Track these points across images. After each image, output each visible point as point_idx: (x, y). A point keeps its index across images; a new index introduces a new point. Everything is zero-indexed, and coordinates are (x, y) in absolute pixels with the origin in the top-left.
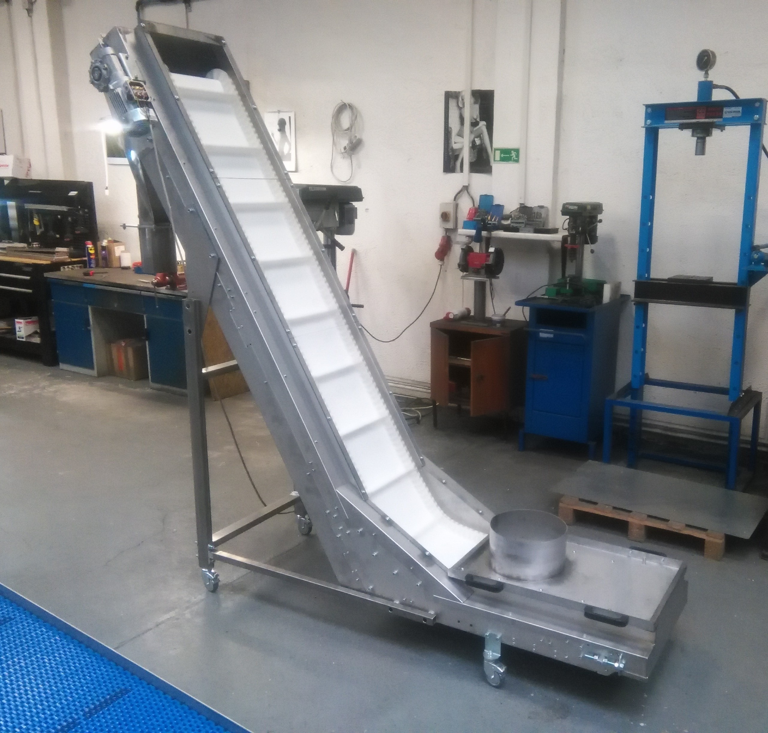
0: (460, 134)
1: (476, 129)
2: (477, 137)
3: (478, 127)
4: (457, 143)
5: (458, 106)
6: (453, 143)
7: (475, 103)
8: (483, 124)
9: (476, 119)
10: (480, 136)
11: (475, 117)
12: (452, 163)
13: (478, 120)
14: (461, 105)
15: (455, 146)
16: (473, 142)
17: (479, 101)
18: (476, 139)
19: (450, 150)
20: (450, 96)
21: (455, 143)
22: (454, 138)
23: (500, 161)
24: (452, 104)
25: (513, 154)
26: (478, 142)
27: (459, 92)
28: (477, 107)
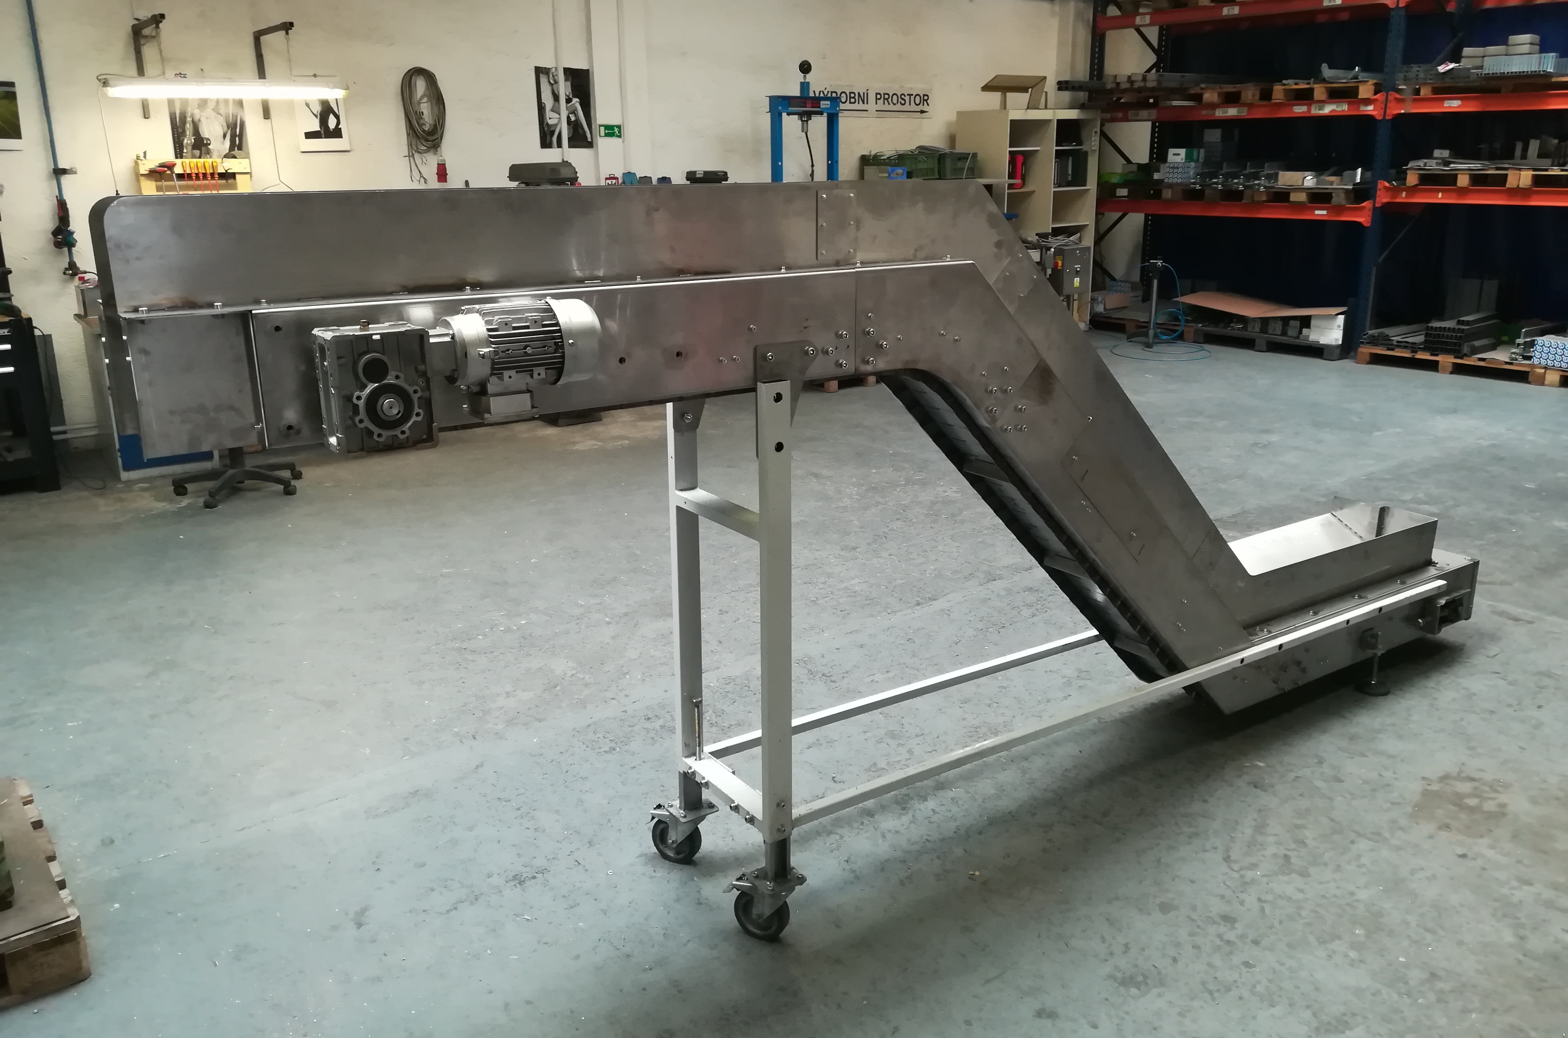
0: (556, 110)
1: (569, 105)
2: (571, 114)
3: (571, 104)
4: (551, 118)
5: (549, 82)
6: (548, 118)
7: (566, 80)
8: (576, 100)
9: (568, 96)
10: (574, 112)
11: (568, 94)
12: (548, 137)
13: (571, 96)
14: (552, 82)
15: (550, 122)
16: (568, 117)
17: (571, 78)
18: (570, 115)
19: (545, 126)
20: (539, 71)
21: (550, 119)
22: (549, 114)
23: (605, 136)
24: (543, 80)
25: (616, 130)
26: (573, 118)
27: (549, 69)
28: (569, 83)
